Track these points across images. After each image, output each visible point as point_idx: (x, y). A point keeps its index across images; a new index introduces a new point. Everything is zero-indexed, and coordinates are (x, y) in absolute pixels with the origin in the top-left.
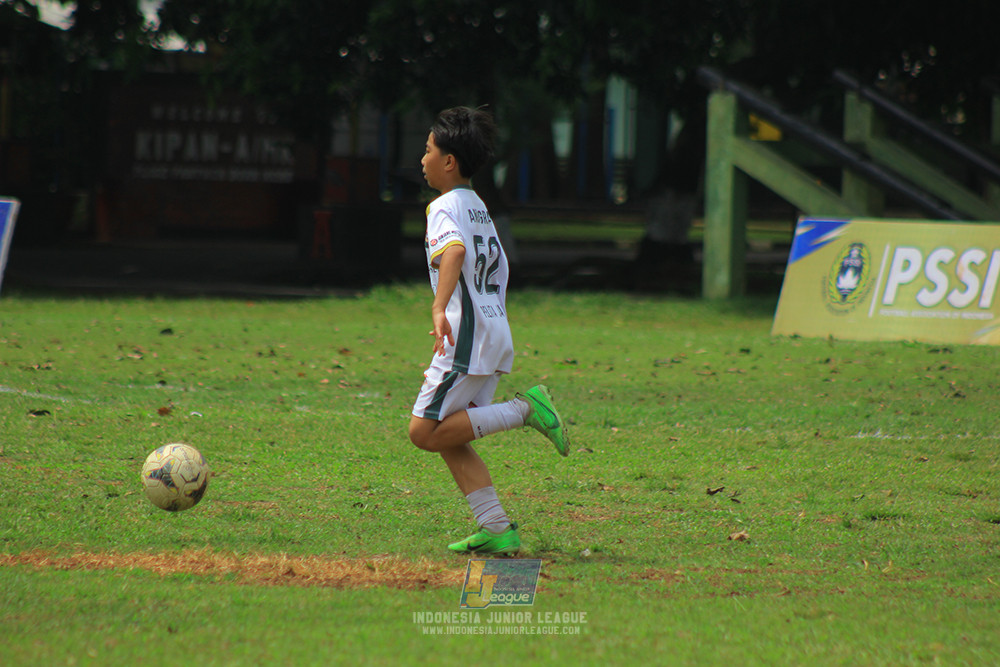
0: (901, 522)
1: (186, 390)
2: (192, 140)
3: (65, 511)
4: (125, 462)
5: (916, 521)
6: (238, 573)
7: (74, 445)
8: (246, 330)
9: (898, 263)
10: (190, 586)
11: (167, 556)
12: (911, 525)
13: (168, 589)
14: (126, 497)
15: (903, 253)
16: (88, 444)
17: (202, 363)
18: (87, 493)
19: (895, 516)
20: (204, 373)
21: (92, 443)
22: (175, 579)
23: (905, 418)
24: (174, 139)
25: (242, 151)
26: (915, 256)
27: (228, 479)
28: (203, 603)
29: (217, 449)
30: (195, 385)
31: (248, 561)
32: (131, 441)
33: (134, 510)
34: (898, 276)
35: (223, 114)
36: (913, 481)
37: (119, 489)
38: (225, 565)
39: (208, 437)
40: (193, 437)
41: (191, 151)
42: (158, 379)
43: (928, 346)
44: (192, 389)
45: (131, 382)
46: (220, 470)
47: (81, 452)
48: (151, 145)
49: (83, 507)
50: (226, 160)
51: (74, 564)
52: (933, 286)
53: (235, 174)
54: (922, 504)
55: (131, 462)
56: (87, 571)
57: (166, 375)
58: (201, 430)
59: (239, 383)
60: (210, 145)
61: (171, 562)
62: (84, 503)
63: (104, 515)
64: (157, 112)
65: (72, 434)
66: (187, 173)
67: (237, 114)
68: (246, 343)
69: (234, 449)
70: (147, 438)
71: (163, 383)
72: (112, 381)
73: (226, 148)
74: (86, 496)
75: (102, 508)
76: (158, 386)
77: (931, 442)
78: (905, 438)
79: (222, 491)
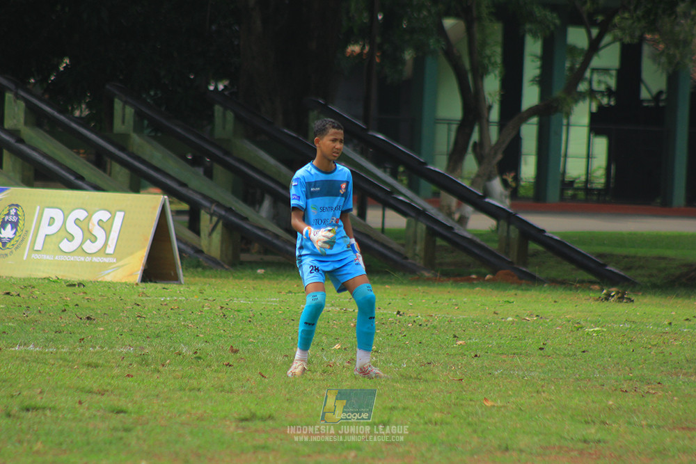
0: (48, 413)
5: (60, 413)
9: (45, 220)
12: (55, 415)
15: (48, 213)
19: (44, 408)
23: (52, 335)
26: (58, 215)
34: (45, 230)
36: (56, 383)
43: (66, 281)
52: (71, 238)
54: (63, 399)
77: (70, 353)
78: (51, 350)
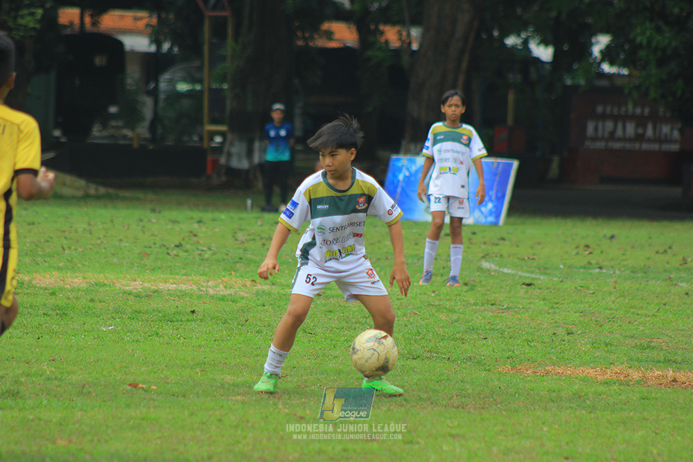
1: (614, 273)
2: (620, 125)
3: (542, 342)
4: (578, 314)
6: (643, 381)
7: (548, 304)
8: (650, 238)
10: (615, 387)
11: (602, 369)
13: (602, 388)
14: (578, 335)
16: (557, 303)
17: (624, 257)
18: (555, 332)
20: (625, 263)
21: (558, 303)
22: (607, 383)
24: (609, 125)
25: (650, 132)
27: (638, 325)
28: (623, 397)
29: (632, 307)
30: (620, 270)
31: (649, 374)
32: (581, 302)
33: (583, 342)
35: (638, 111)
37: (574, 330)
38: (636, 375)
39: (627, 301)
40: (618, 300)
41: (619, 133)
42: (598, 266)
44: (617, 272)
45: (581, 267)
46: (634, 320)
47: (552, 308)
48: (596, 129)
49: (553, 340)
50: (640, 138)
51: (547, 373)
53: (645, 146)
55: (582, 314)
56: (555, 377)
57: (602, 264)
58: (622, 296)
59: (645, 270)
60: (631, 129)
61: (604, 373)
62: (553, 337)
63: (565, 345)
64: (600, 109)
65: (547, 297)
66: (617, 145)
67: (647, 111)
68: (650, 245)
69: (641, 308)
70: (591, 301)
71: (601, 268)
72: (571, 267)
73: (640, 131)
74: (554, 334)
75: (564, 341)
76: (598, 270)
79: (634, 332)
